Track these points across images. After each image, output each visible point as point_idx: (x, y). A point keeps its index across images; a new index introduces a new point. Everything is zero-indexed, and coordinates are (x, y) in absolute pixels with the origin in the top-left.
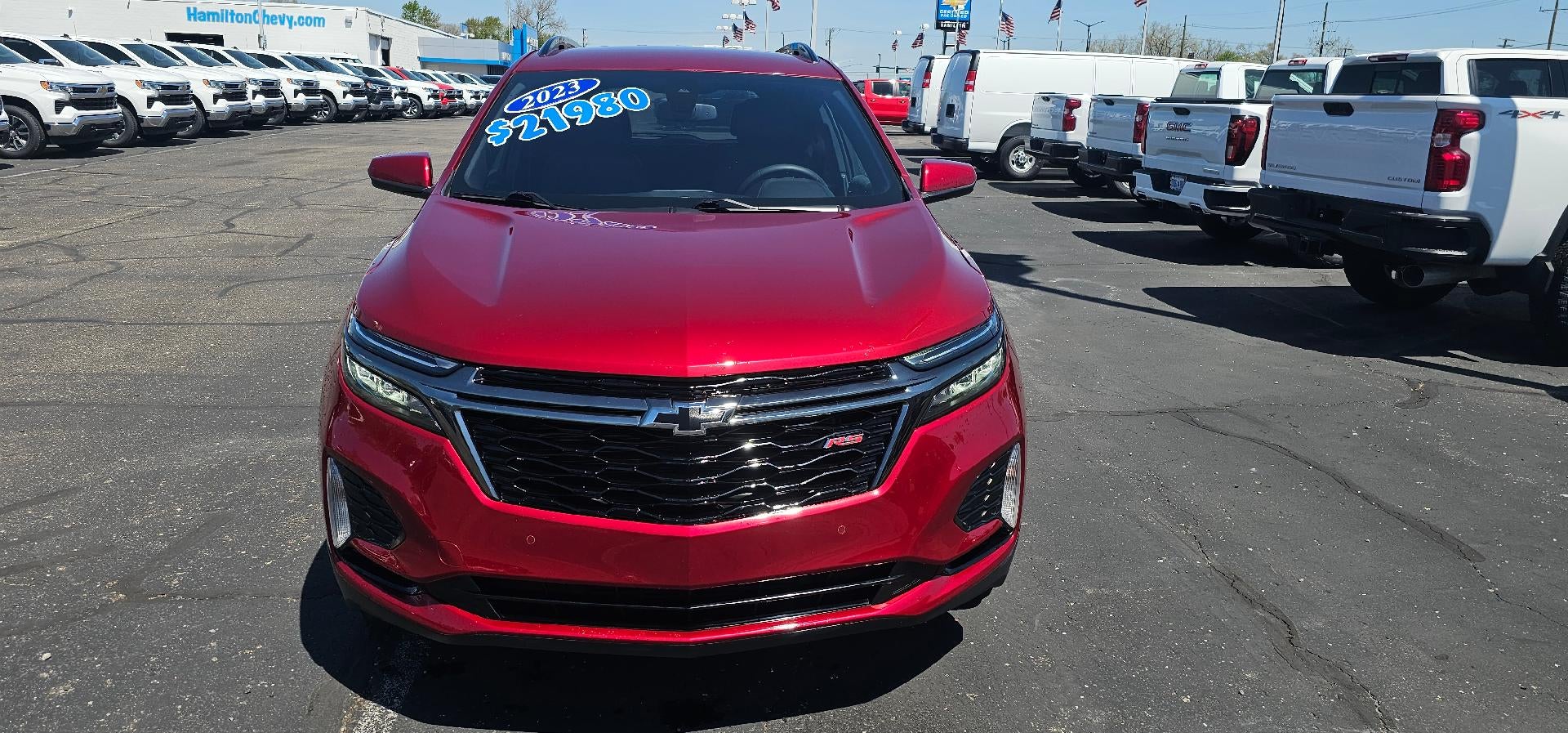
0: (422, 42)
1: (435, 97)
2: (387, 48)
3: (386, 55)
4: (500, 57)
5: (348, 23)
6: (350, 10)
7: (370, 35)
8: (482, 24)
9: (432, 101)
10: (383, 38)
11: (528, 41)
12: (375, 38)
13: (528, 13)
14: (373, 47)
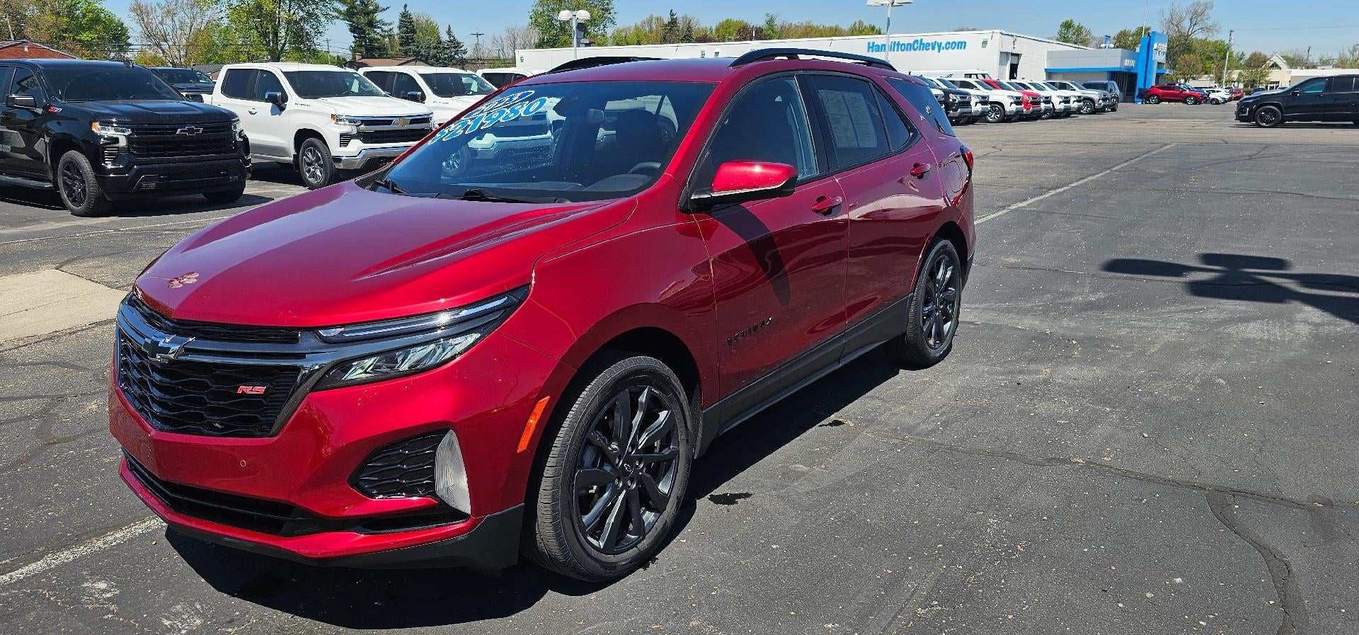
0: (1051, 55)
1: (1017, 103)
2: (1015, 63)
3: (1014, 69)
4: (1122, 62)
5: (985, 43)
6: (986, 34)
7: (1001, 53)
8: (1133, 35)
9: (1014, 107)
10: (1013, 54)
11: (1155, 47)
12: (1005, 55)
13: (1181, 20)
14: (1002, 63)
